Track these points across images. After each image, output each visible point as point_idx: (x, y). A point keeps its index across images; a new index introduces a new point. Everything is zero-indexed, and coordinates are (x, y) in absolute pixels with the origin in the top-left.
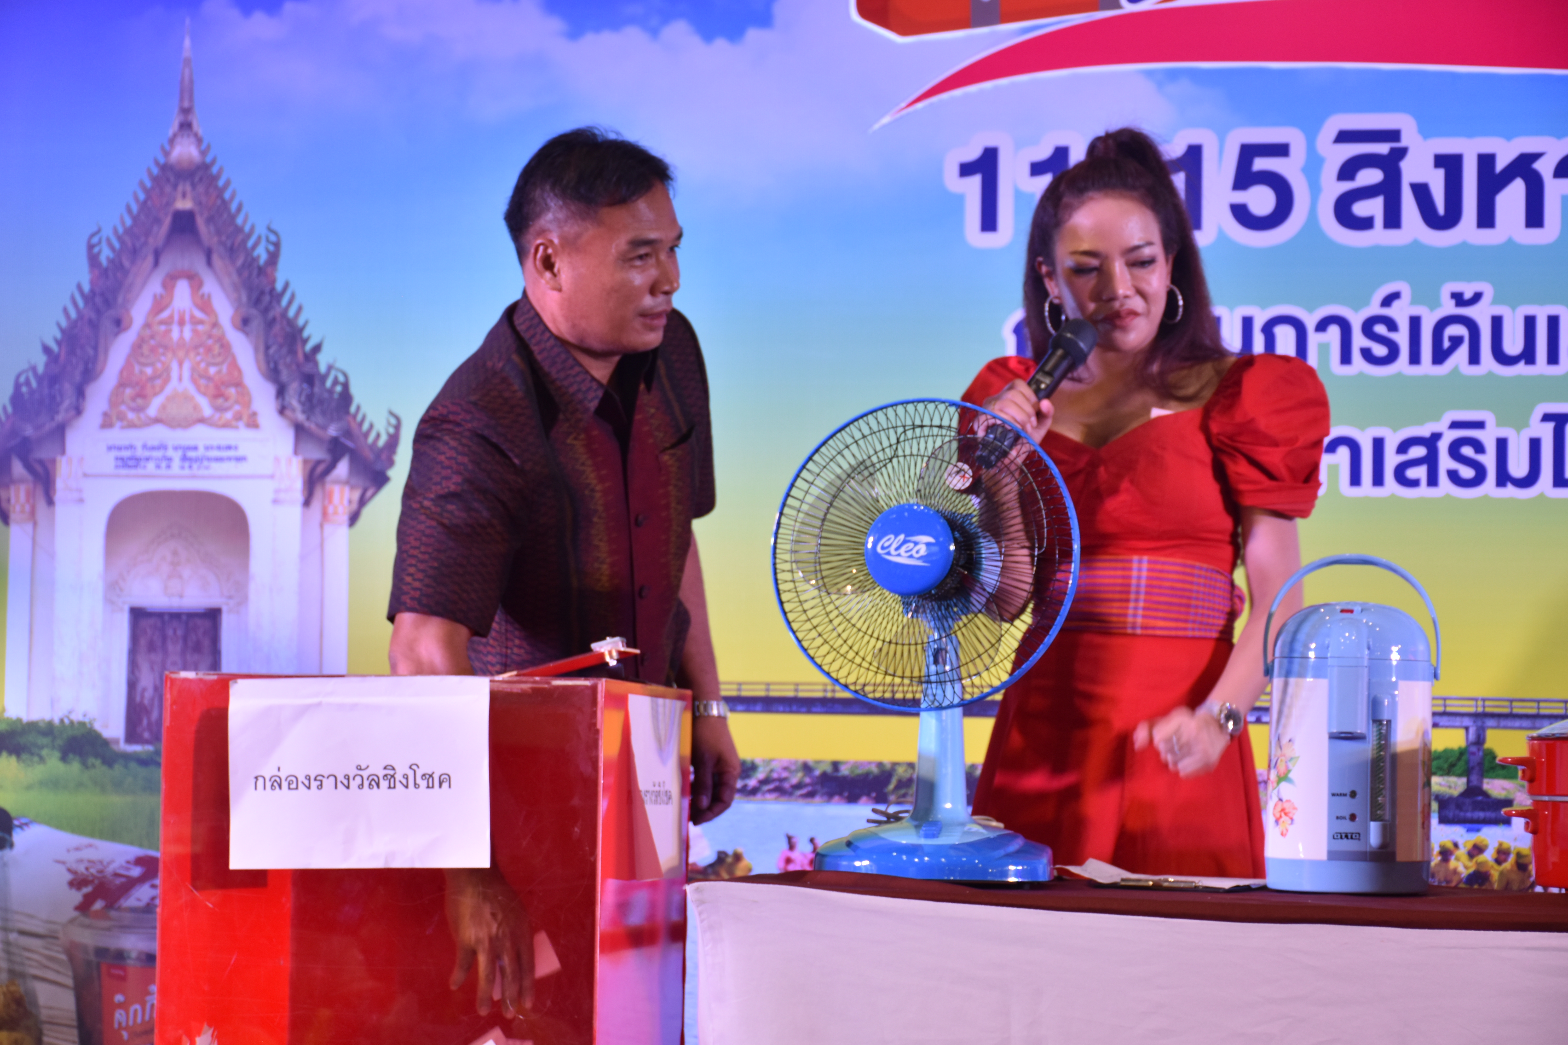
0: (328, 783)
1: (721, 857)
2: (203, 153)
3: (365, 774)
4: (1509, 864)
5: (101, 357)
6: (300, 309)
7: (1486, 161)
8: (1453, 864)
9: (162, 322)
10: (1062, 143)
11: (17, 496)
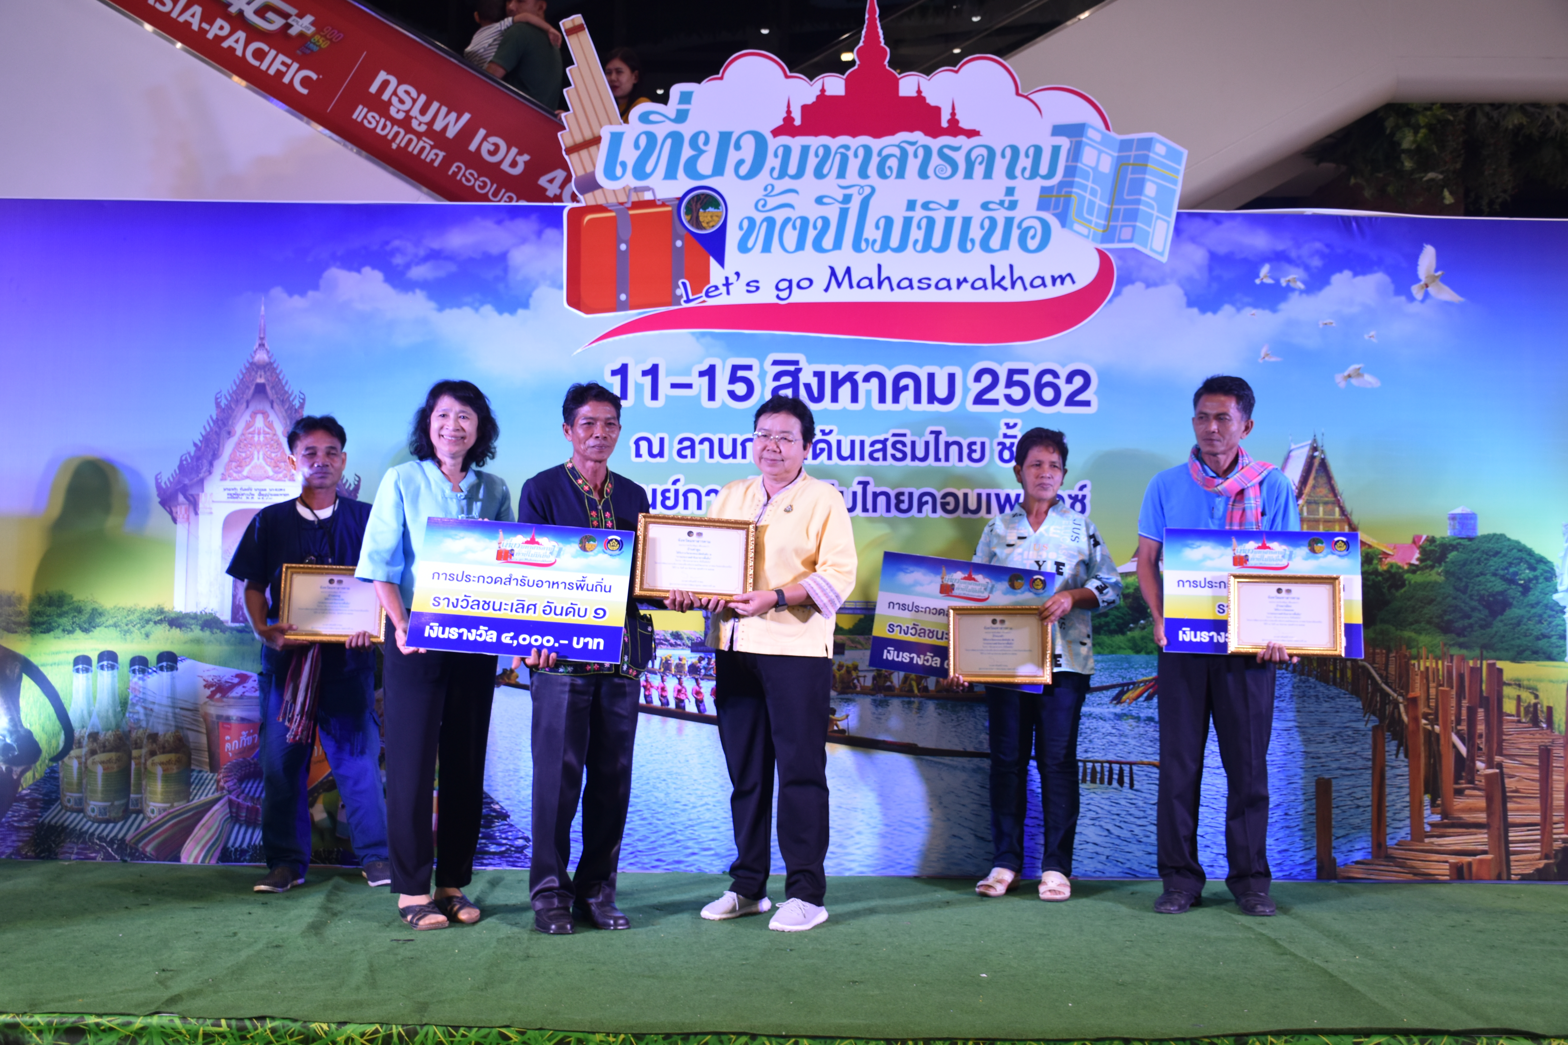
2: (270, 358)
4: (843, 671)
5: (221, 448)
7: (835, 375)
9: (250, 433)
10: (656, 362)
11: (181, 511)
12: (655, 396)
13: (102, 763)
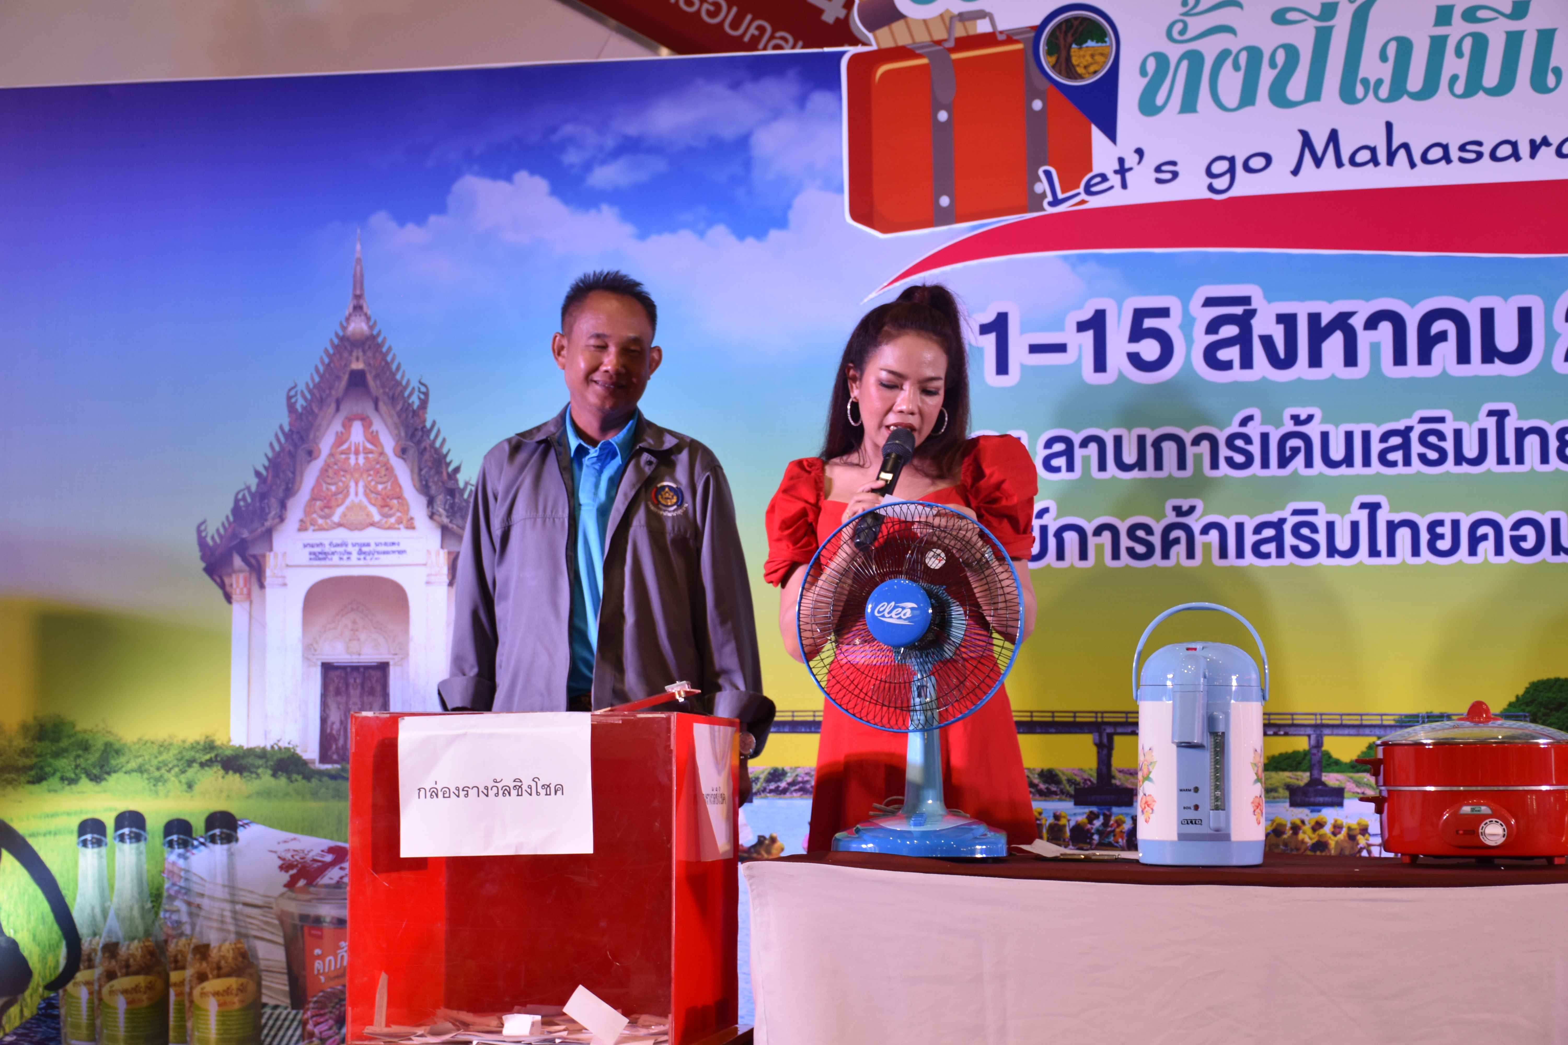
0: (473, 793)
1: (761, 840)
2: (371, 328)
3: (500, 785)
4: (1342, 836)
5: (298, 479)
6: (444, 440)
7: (1314, 318)
8: (1301, 836)
9: (342, 453)
10: (1002, 310)
11: (238, 582)
12: (1002, 368)
13: (125, 992)
